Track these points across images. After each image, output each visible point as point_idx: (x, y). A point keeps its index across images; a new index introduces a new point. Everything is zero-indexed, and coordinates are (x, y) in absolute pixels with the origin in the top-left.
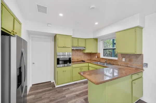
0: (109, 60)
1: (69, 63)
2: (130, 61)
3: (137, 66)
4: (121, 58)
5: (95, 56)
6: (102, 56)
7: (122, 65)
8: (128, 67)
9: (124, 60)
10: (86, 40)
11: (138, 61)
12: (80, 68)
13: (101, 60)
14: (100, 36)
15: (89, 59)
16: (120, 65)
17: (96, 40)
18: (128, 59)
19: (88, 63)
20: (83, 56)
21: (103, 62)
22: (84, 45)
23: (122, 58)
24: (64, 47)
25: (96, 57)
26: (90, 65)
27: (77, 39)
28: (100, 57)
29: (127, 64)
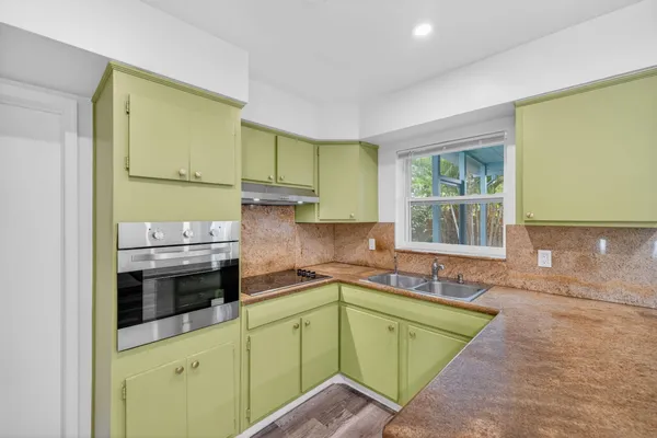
0: (451, 259)
1: (222, 300)
2: (586, 265)
3: (632, 290)
4: (532, 250)
5: (365, 238)
6: (403, 240)
7: (533, 287)
8: (570, 296)
9: (545, 258)
10: (321, 147)
11: (638, 267)
12: (296, 321)
13: (399, 260)
14: (394, 129)
15: (329, 256)
16: (523, 288)
17: (371, 150)
18: (571, 257)
19: (335, 287)
20: (298, 243)
21: (412, 270)
22: (306, 180)
23: (536, 249)
24: (181, 181)
25: (372, 244)
26: (349, 293)
27: (272, 137)
28: (393, 243)
29: (565, 281)
